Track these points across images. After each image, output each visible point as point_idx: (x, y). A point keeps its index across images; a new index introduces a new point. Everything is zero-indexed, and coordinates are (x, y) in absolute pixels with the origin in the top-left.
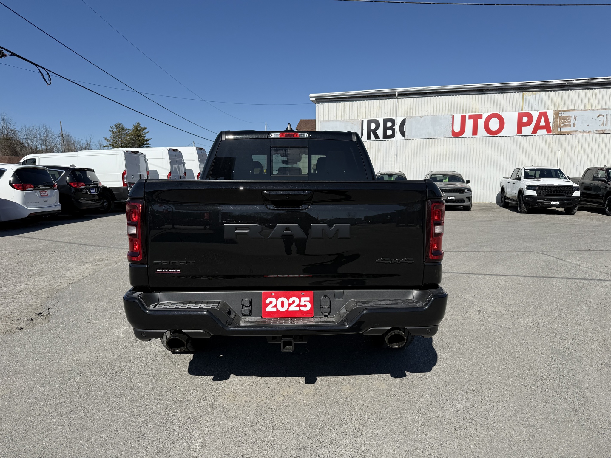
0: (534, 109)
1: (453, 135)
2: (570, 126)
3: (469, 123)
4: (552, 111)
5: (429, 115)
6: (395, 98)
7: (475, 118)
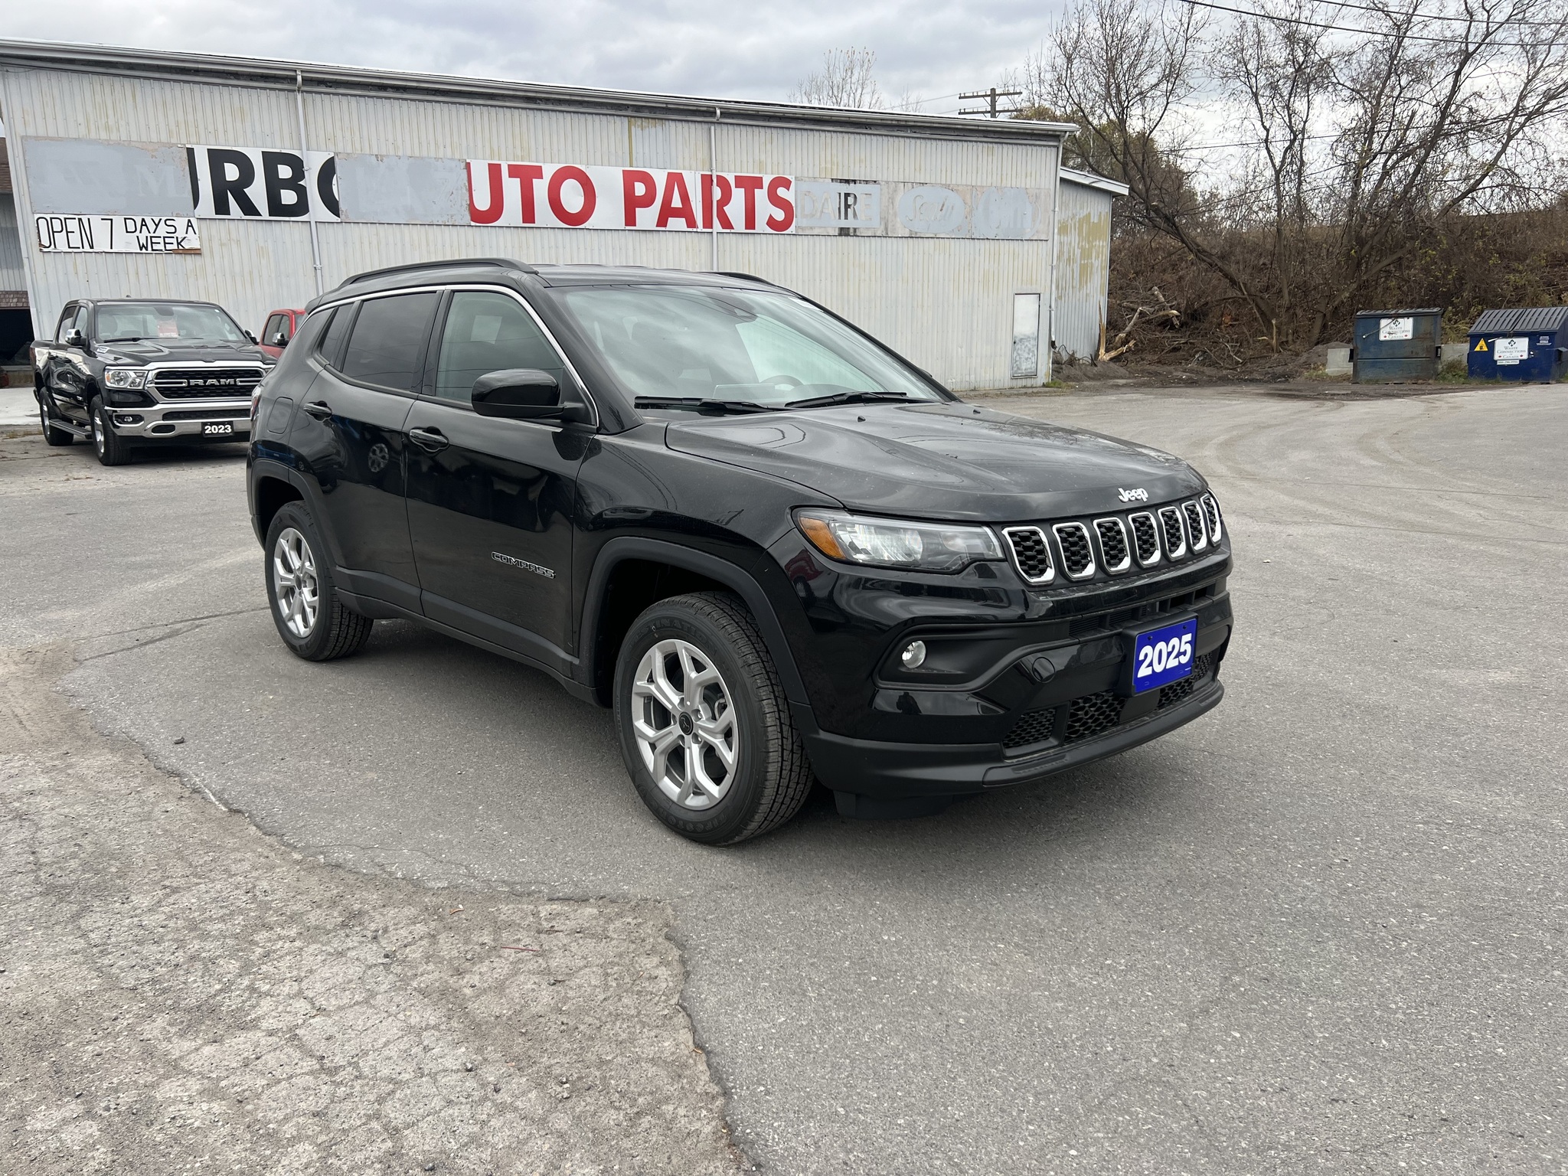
0: (654, 164)
1: (472, 220)
3: (512, 188)
4: (694, 173)
5: (400, 153)
6: (294, 91)
7: (526, 175)
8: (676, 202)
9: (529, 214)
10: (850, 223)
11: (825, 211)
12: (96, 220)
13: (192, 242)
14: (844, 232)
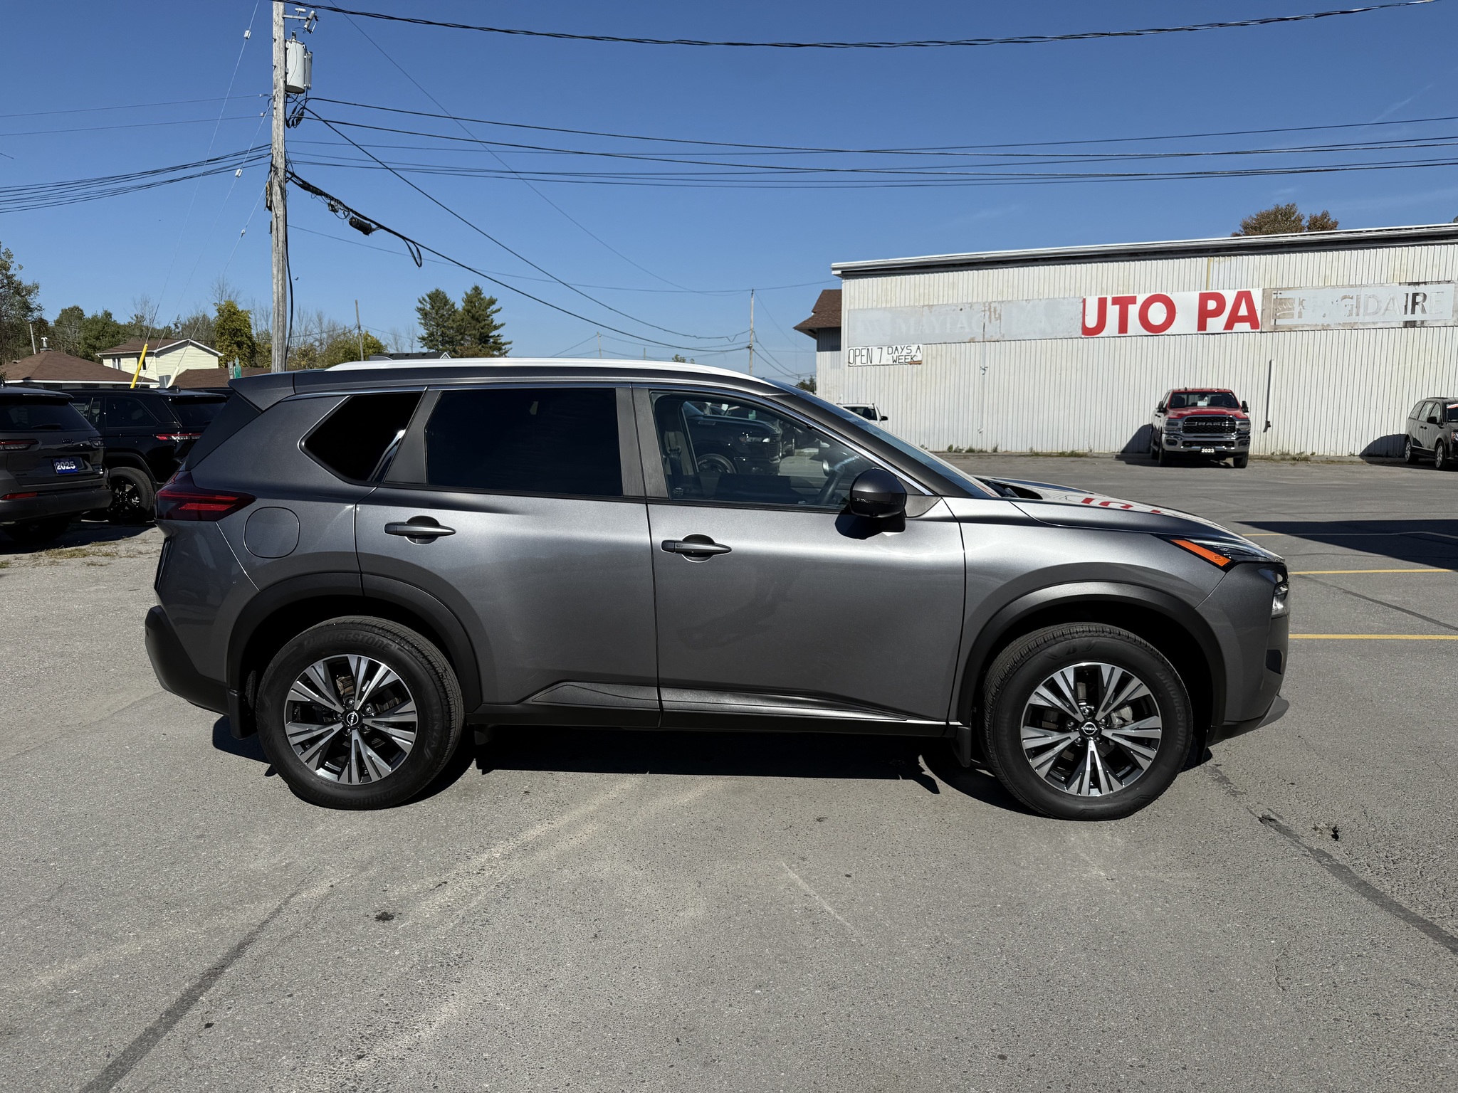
0: (1226, 285)
1: (1083, 333)
2: (1293, 315)
3: (1113, 312)
4: (1261, 289)
5: (1041, 298)
7: (1124, 303)
8: (1243, 311)
9: (1123, 327)
10: (1418, 316)
11: (1391, 309)
12: (875, 349)
13: (918, 358)
14: (1410, 324)
